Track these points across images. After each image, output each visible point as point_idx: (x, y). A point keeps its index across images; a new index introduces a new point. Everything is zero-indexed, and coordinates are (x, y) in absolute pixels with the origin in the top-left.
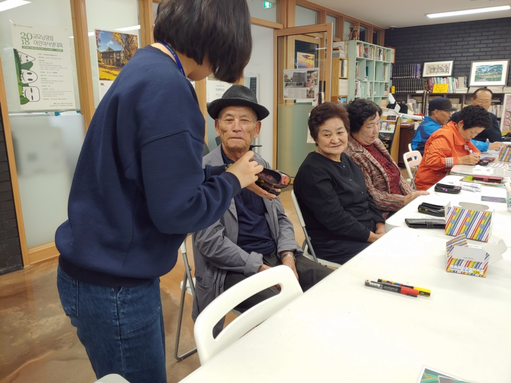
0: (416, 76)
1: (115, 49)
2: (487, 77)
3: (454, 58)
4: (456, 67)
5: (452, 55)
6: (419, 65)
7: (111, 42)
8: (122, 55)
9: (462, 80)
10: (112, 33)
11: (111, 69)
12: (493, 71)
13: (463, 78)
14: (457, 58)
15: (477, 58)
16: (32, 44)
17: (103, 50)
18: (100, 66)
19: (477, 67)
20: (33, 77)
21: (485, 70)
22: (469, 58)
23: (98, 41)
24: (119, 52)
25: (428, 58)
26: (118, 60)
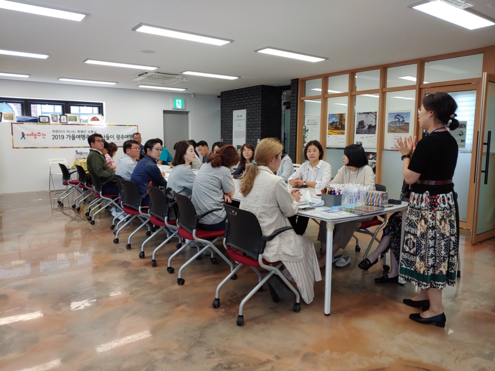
1: (335, 121)
7: (334, 118)
8: (338, 123)
10: (335, 114)
11: (333, 130)
16: (309, 123)
17: (330, 122)
18: (329, 129)
20: (308, 134)
23: (329, 118)
24: (337, 122)
26: (336, 126)
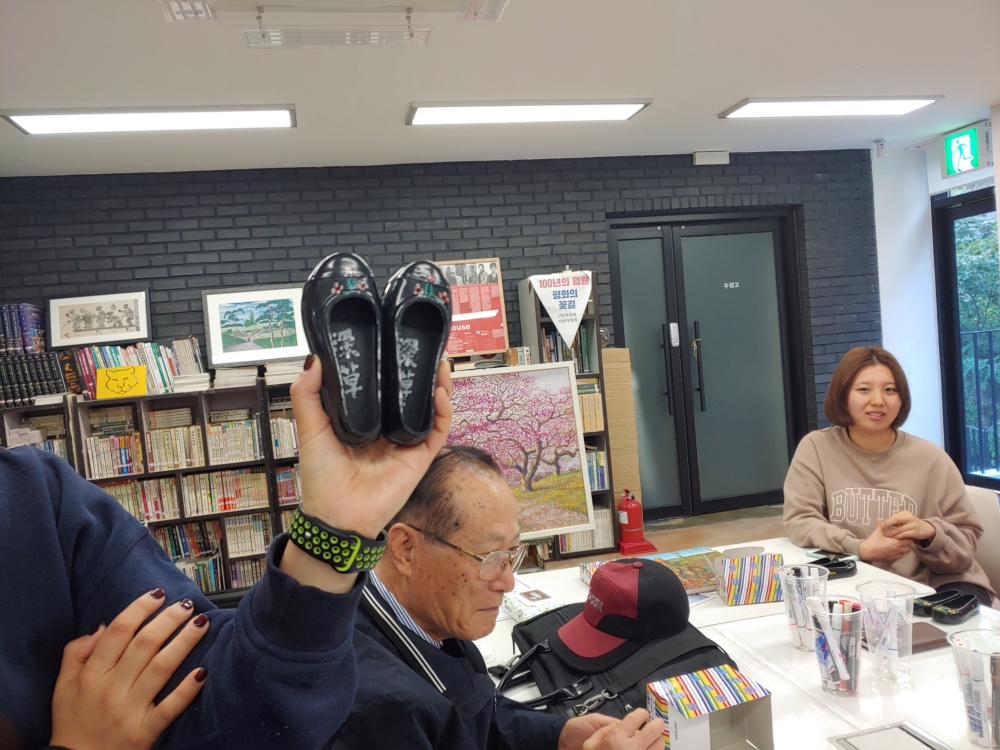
0: (24, 346)
2: (257, 337)
3: (147, 284)
4: (159, 309)
5: (139, 274)
6: (29, 309)
9: (185, 348)
12: (270, 317)
13: (187, 342)
14: (155, 282)
15: (215, 280)
19: (221, 307)
21: (246, 317)
22: (192, 282)
25: (61, 284)
